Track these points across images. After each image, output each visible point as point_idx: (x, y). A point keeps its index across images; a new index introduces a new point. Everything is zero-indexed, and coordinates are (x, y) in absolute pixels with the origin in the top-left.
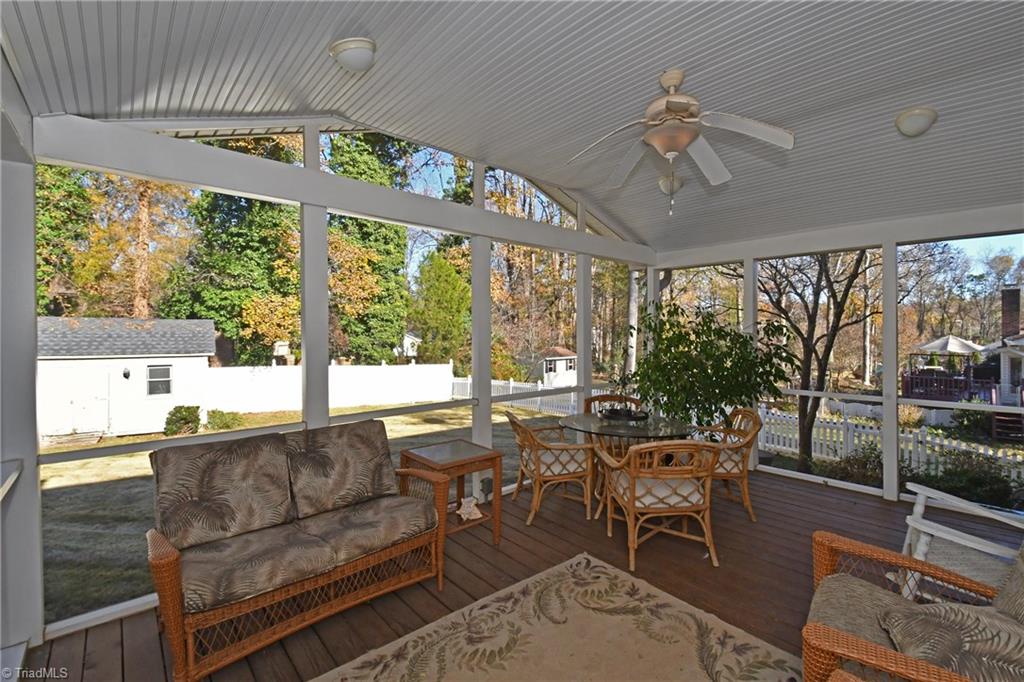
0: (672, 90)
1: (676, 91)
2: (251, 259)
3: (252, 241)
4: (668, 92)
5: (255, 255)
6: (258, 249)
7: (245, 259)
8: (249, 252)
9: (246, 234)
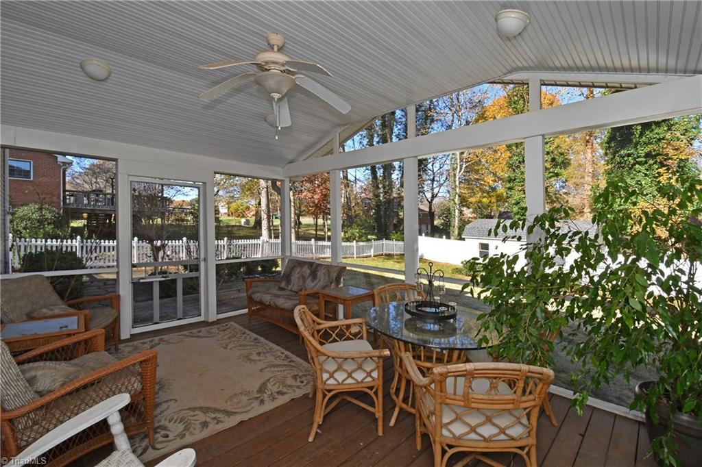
0: (276, 48)
1: (279, 50)
2: (639, 172)
3: (638, 157)
4: (273, 49)
5: (642, 168)
6: (646, 162)
7: (634, 172)
8: (637, 166)
9: (633, 153)
